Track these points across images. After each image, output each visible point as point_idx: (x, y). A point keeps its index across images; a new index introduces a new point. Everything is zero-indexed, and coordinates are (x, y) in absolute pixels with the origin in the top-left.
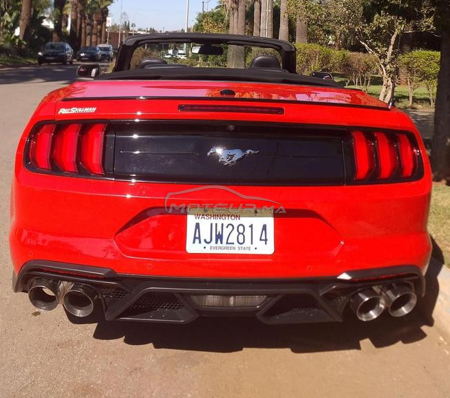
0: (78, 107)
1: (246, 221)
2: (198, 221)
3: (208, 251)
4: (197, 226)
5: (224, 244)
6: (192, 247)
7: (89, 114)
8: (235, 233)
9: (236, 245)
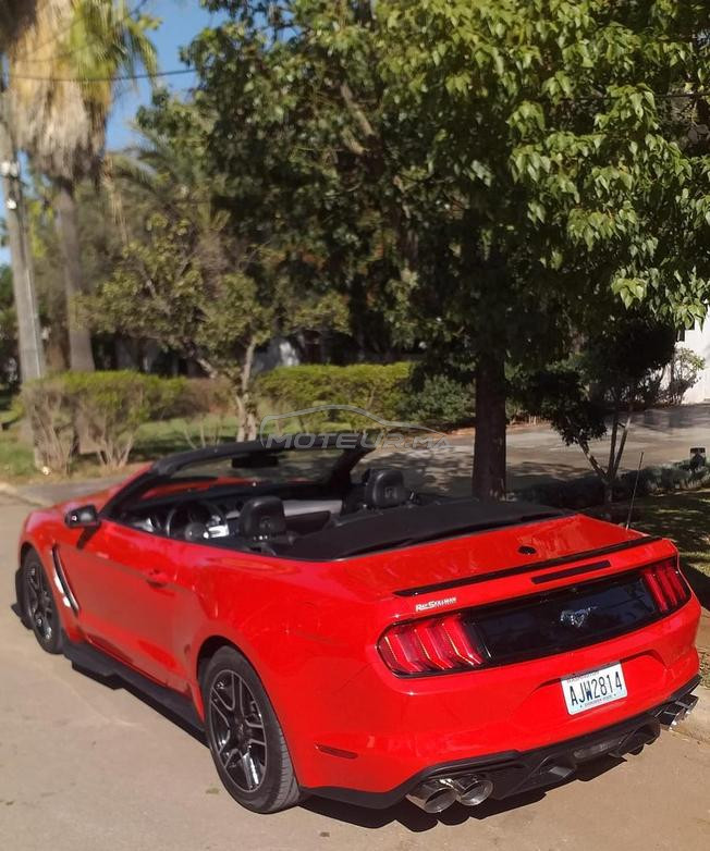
0: (436, 600)
1: (603, 673)
2: (570, 684)
3: (584, 708)
4: (571, 689)
5: (594, 699)
6: (573, 709)
7: (450, 606)
8: (598, 686)
9: (602, 696)
